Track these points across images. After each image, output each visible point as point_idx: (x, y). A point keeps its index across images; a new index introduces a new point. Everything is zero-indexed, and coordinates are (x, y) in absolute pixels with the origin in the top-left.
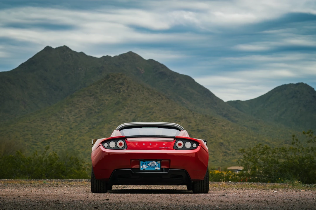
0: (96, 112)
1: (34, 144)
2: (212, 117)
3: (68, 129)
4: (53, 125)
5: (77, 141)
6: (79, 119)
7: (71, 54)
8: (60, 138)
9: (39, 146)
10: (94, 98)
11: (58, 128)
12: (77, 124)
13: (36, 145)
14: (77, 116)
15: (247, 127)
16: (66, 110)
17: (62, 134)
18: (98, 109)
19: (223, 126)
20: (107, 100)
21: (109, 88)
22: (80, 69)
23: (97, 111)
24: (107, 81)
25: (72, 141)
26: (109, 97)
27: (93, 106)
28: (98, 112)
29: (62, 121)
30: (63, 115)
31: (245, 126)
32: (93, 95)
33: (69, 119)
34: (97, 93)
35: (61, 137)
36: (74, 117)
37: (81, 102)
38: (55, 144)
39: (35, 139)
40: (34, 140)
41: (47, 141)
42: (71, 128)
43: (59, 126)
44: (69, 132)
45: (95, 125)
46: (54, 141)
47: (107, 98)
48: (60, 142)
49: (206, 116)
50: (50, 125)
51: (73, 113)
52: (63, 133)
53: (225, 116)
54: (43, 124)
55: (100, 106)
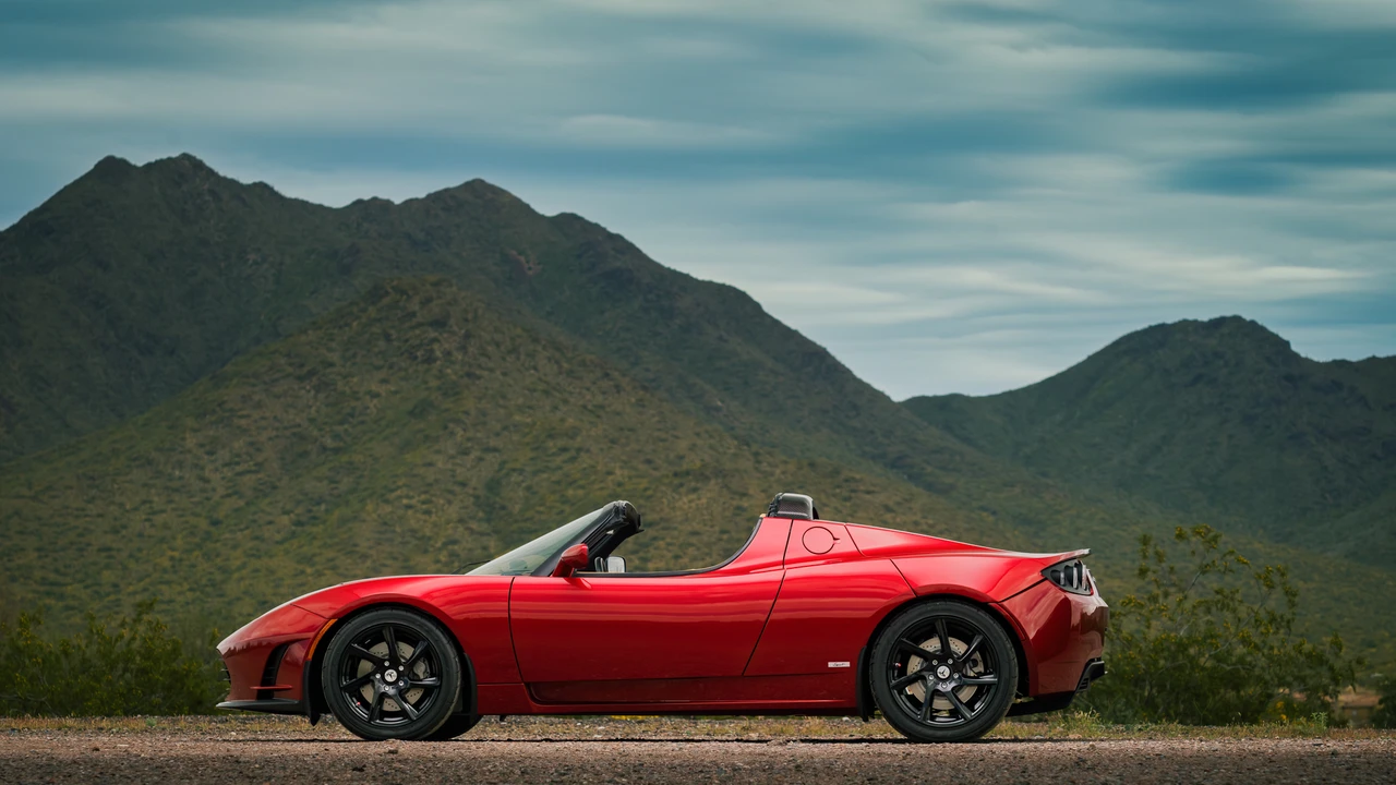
0: (324, 449)
1: (48, 594)
2: (836, 472)
3: (203, 524)
4: (136, 509)
5: (242, 579)
6: (249, 480)
7: (212, 192)
8: (167, 563)
9: (72, 603)
10: (318, 389)
11: (159, 519)
12: (241, 503)
13: (61, 597)
14: (239, 469)
15: (994, 513)
16: (191, 441)
17: (173, 549)
18: (336, 437)
19: (888, 509)
20: (377, 395)
21: (382, 344)
22: (252, 257)
23: (329, 442)
24: (372, 311)
25: (218, 577)
26: (384, 381)
27: (312, 420)
28: (337, 451)
29: (176, 490)
30: (180, 465)
31: (983, 509)
32: (312, 373)
33: (206, 481)
34: (331, 365)
35: (172, 558)
36: (228, 473)
37: (259, 405)
38: (145, 590)
39: (57, 571)
40: (52, 577)
41: (108, 576)
42: (216, 523)
43: (163, 511)
44: (208, 536)
45: (323, 507)
46: (140, 580)
47: (374, 388)
48: (168, 583)
49: (812, 465)
50: (121, 505)
51: (223, 455)
52: (179, 542)
53: (897, 464)
54: (92, 500)
55: (341, 423)
